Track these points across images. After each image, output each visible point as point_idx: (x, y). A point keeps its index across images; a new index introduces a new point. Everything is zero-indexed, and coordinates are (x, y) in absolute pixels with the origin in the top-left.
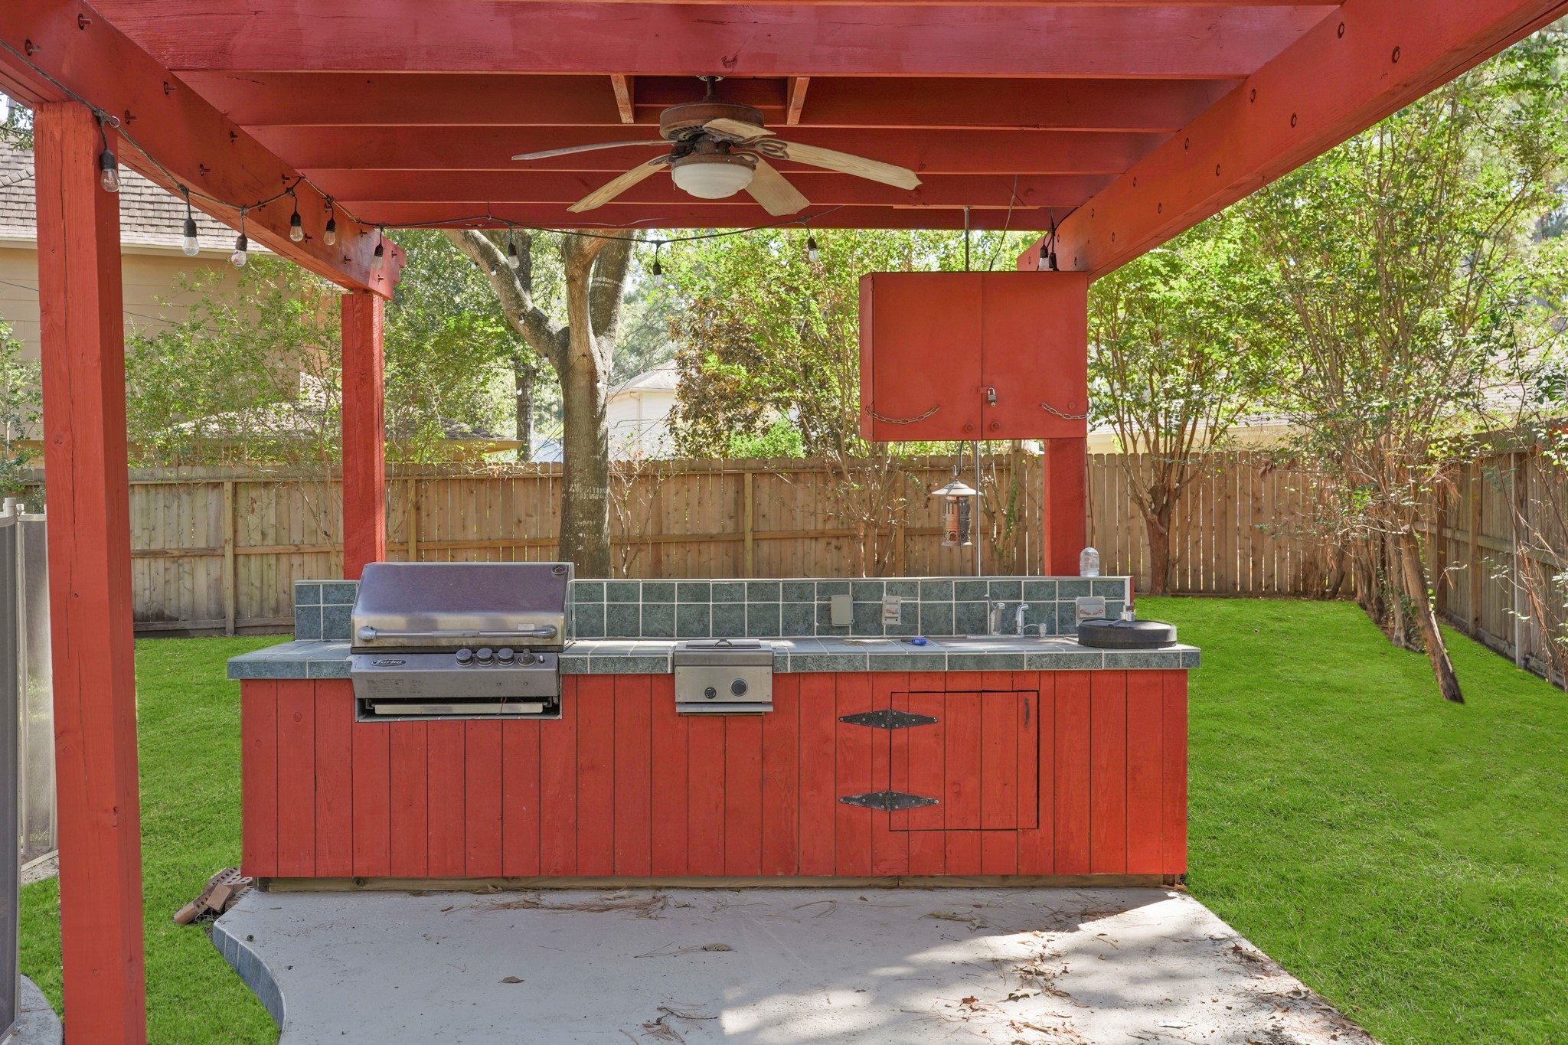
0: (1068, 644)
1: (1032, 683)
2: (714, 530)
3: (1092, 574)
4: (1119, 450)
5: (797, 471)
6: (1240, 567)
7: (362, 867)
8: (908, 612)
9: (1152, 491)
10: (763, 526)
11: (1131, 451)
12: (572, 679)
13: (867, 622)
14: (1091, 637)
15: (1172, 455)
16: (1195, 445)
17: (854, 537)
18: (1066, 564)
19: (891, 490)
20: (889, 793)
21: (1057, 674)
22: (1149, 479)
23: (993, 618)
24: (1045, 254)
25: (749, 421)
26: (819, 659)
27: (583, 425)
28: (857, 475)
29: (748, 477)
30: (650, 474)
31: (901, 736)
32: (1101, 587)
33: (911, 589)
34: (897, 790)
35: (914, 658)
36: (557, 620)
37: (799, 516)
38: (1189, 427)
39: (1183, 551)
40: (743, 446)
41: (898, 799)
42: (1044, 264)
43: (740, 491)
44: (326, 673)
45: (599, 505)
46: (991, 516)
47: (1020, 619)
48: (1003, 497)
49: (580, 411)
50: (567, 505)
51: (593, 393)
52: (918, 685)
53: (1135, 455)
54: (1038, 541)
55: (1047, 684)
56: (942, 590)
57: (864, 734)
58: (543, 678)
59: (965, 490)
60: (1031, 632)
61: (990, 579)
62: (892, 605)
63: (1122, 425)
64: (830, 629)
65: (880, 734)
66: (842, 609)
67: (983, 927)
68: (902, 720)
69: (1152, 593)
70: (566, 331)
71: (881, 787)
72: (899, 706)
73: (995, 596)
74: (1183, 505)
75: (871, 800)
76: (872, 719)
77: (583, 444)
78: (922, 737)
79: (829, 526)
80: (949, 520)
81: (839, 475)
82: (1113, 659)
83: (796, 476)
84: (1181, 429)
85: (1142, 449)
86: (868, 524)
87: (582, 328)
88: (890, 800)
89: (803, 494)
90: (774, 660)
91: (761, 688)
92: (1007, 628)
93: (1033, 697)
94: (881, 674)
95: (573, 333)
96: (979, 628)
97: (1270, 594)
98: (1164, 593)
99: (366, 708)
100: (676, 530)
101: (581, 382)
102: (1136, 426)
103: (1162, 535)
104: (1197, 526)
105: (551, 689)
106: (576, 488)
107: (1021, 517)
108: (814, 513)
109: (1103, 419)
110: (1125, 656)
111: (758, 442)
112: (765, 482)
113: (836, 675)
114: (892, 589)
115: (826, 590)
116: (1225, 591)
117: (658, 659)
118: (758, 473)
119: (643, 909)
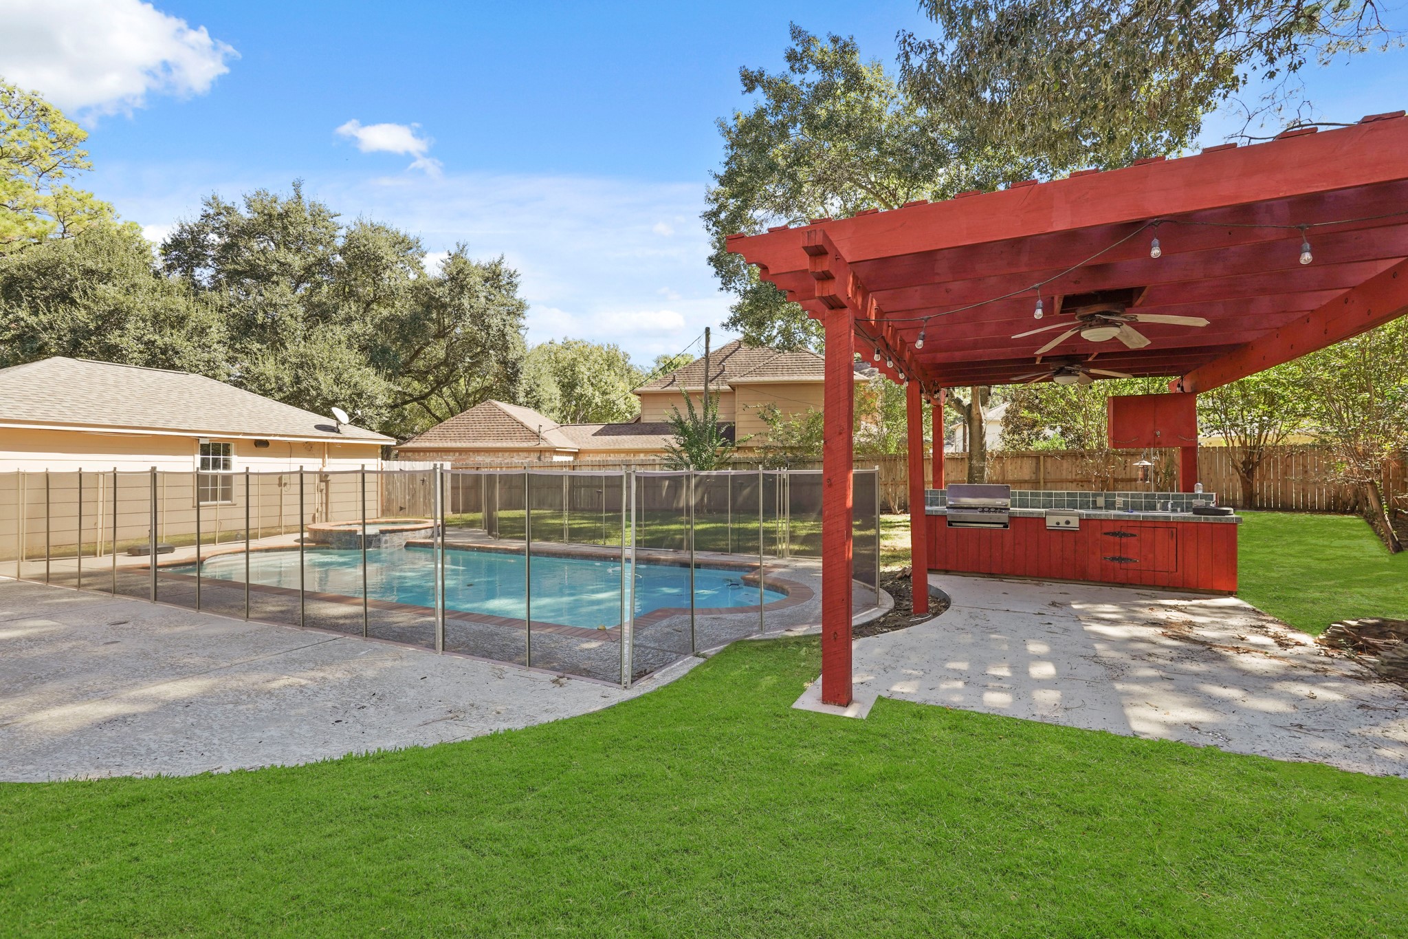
0: (1190, 514)
1: (1175, 525)
2: (1027, 478)
3: (1200, 492)
4: (1225, 445)
5: (1064, 455)
6: (1294, 496)
7: (949, 567)
8: (1126, 503)
9: (1244, 463)
10: (1048, 477)
11: (1231, 445)
12: (1013, 518)
13: (1110, 505)
14: (1197, 511)
15: (1254, 447)
16: (1268, 443)
17: (1089, 482)
18: (1189, 488)
19: (1107, 463)
20: (1120, 557)
21: (1184, 523)
22: (1242, 458)
23: (1158, 506)
24: (1179, 386)
25: (1038, 434)
26: (1095, 515)
27: (977, 439)
28: (1092, 457)
29: (1042, 458)
30: (1000, 457)
31: (1124, 540)
32: (1202, 497)
33: (1127, 496)
34: (1123, 556)
35: (1129, 516)
36: (1008, 501)
37: (1064, 473)
38: (1264, 434)
39: (1262, 490)
40: (1039, 445)
41: (1124, 559)
42: (1178, 390)
43: (1038, 463)
44: (939, 514)
45: (983, 468)
46: (1156, 474)
47: (1169, 506)
48: (1163, 466)
49: (976, 434)
50: (971, 468)
51: (981, 427)
52: (1130, 524)
53: (1233, 447)
54: (1178, 482)
55: (1180, 526)
56: (1139, 496)
57: (1111, 538)
58: (1004, 517)
59: (1147, 463)
60: (1174, 511)
61: (1157, 493)
62: (1119, 501)
63: (1226, 433)
64: (1095, 507)
65: (1117, 539)
66: (1101, 501)
67: (1156, 598)
68: (1125, 535)
69: (1243, 508)
70: (970, 405)
71: (1117, 555)
72: (1123, 530)
73: (1159, 498)
74: (1262, 468)
75: (1114, 559)
76: (1114, 534)
77: (977, 446)
78: (1133, 540)
79: (1078, 477)
80: (1140, 473)
81: (1083, 456)
82: (1207, 519)
83: (1063, 457)
84: (1260, 435)
85: (1237, 444)
86: (1096, 477)
87: (977, 404)
88: (1120, 559)
89: (1066, 464)
90: (1079, 515)
91: (1075, 523)
92: (1165, 508)
93: (1175, 530)
94: (1117, 520)
95: (973, 406)
96: (1154, 508)
97: (1313, 510)
98: (1250, 508)
99: (950, 524)
100: (1010, 478)
101: (976, 424)
102: (1233, 434)
103: (1248, 482)
104: (1269, 479)
105: (1006, 520)
106: (974, 462)
107: (1172, 474)
108: (1071, 472)
109: (1216, 431)
110: (1211, 518)
111: (1045, 444)
112: (1049, 460)
113: (1101, 520)
114: (1119, 495)
115: (1095, 495)
116: (1286, 508)
117: (1041, 513)
118: (1046, 456)
119: (1037, 585)
